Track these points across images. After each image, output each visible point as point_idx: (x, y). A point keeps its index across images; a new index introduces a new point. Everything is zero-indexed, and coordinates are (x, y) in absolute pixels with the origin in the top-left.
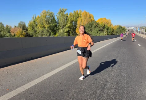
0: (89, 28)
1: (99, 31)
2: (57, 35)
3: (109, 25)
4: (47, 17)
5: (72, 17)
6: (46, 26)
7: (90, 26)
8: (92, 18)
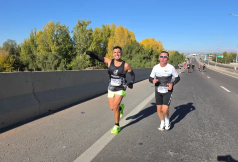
0: (127, 53)
1: (144, 58)
2: (72, 64)
3: (160, 50)
4: (55, 33)
5: (99, 35)
6: (54, 47)
7: (129, 51)
8: (132, 38)
